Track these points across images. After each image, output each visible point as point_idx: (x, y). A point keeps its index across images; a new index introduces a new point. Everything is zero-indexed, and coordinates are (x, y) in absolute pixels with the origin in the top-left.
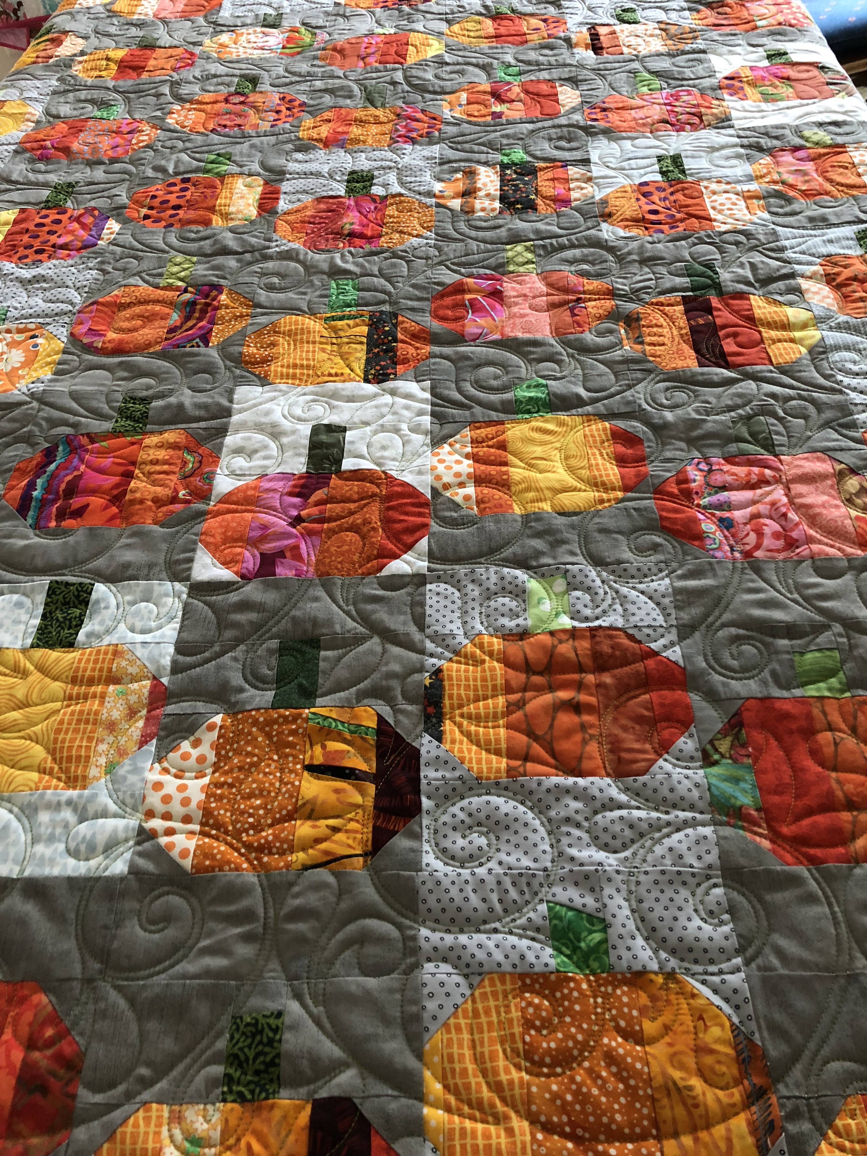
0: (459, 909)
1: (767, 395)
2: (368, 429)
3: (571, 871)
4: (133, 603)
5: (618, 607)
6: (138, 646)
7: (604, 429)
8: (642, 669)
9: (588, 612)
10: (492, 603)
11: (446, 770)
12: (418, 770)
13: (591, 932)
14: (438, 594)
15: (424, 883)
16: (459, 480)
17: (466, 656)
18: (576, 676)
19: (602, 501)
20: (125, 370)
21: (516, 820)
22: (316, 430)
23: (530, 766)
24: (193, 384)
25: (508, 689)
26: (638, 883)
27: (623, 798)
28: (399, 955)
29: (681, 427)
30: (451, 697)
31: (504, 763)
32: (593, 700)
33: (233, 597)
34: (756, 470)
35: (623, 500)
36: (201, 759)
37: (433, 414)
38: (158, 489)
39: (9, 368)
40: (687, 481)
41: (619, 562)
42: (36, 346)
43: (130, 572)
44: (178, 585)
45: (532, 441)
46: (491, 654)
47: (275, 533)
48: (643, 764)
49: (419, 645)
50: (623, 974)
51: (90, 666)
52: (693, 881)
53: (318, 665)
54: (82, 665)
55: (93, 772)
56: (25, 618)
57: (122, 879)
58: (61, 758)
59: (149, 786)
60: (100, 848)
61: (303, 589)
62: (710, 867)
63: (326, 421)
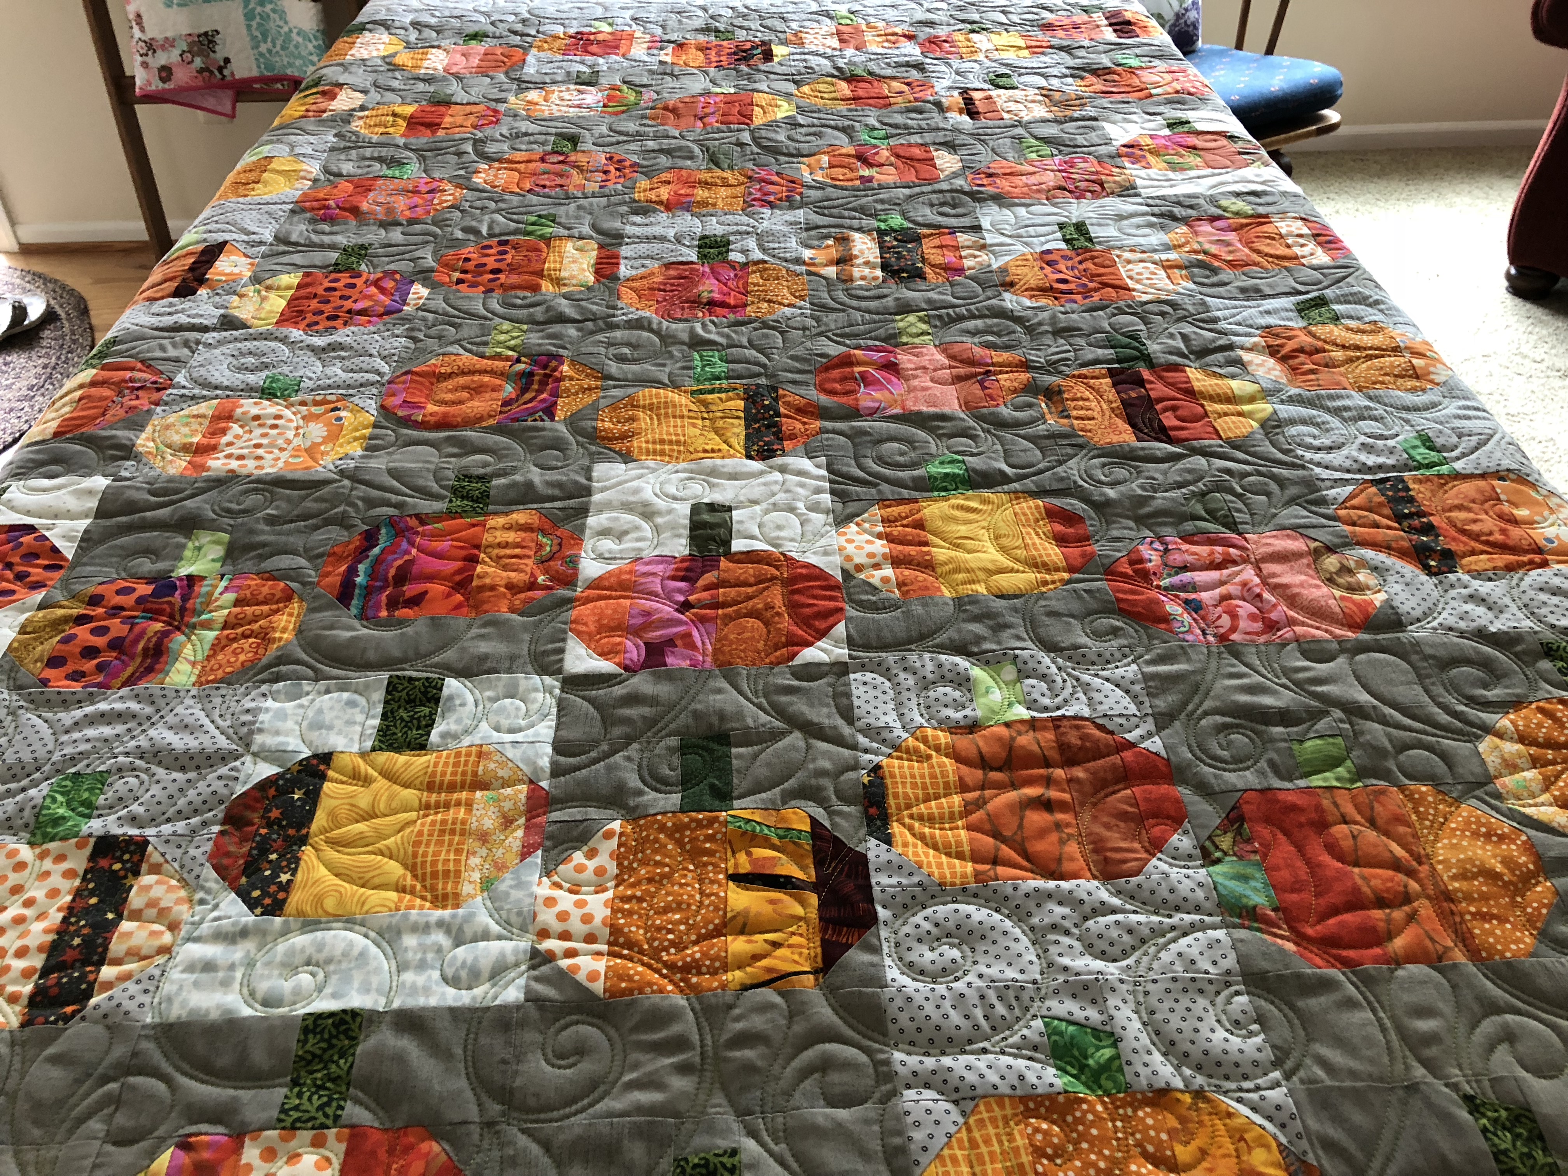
0: (938, 1028)
1: (1219, 470)
2: (758, 508)
3: (1066, 982)
4: (496, 700)
5: (1081, 695)
6: (508, 746)
7: (1038, 507)
8: (1119, 761)
9: (1046, 701)
10: (931, 693)
11: (900, 875)
12: (867, 877)
13: (1098, 1048)
14: (865, 683)
15: (892, 1000)
16: (873, 561)
17: (908, 751)
18: (1042, 771)
19: (1045, 583)
20: (454, 446)
21: (992, 929)
22: (696, 509)
23: (1000, 870)
24: (539, 462)
25: (963, 787)
26: (1146, 993)
27: (1116, 901)
28: (871, 1082)
30: (896, 796)
31: (969, 867)
32: (1066, 796)
34: (1218, 549)
35: (1069, 582)
36: (600, 872)
37: (833, 492)
38: (513, 575)
39: (308, 444)
40: (1141, 561)
41: (1077, 647)
42: (339, 419)
43: (488, 665)
44: (548, 680)
45: (952, 519)
46: (938, 749)
47: (660, 623)
48: (1133, 864)
49: (850, 741)
50: (1143, 1093)
51: (450, 769)
52: (1211, 989)
53: (730, 763)
54: (440, 769)
55: (466, 888)
56: (360, 718)
57: (518, 1007)
58: (424, 874)
59: (540, 901)
60: (486, 974)
61: (701, 681)
62: (1228, 972)
63: (706, 500)
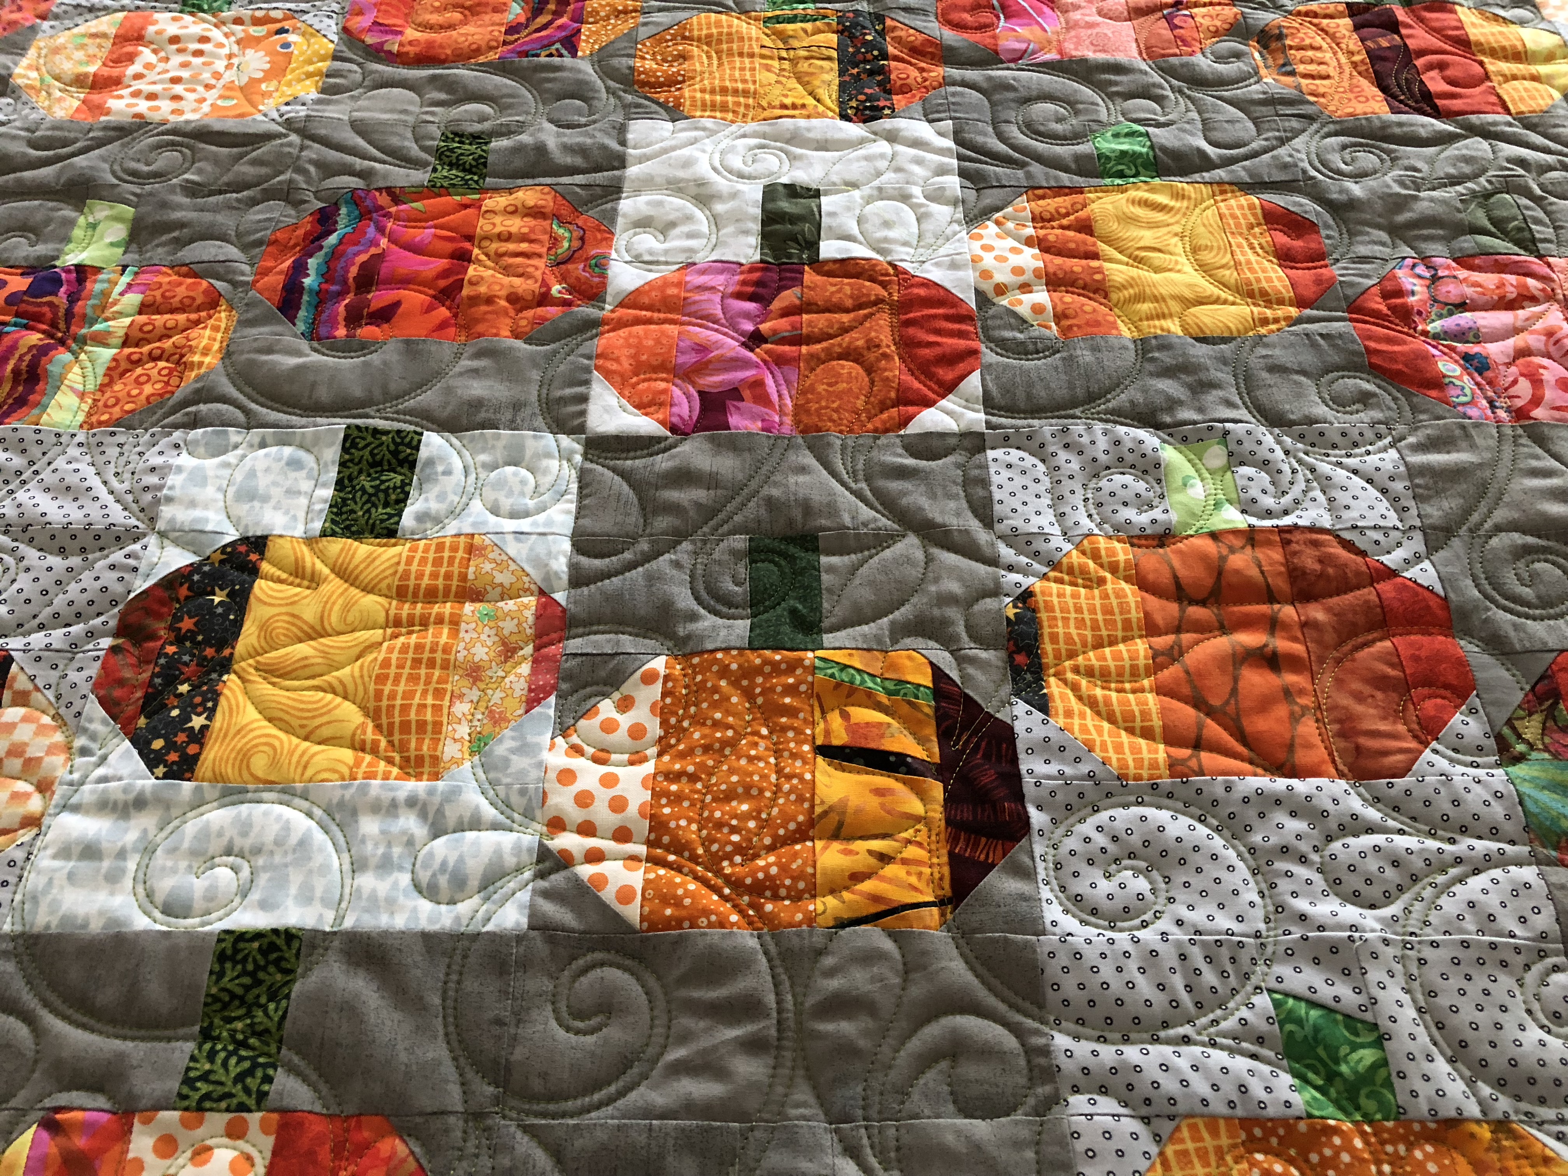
0: (1120, 1002)
1: (1509, 161)
2: (856, 194)
3: (1305, 939)
4: (494, 467)
5: (1318, 494)
6: (509, 538)
7: (1251, 207)
8: (1373, 597)
9: (1269, 502)
10: (1103, 483)
11: (1063, 761)
12: (1014, 760)
13: (1355, 1047)
14: (1009, 466)
15: (1052, 954)
16: (1021, 279)
17: (1071, 571)
18: (1264, 608)
19: (1265, 322)
20: (440, 89)
21: (1196, 849)
22: (770, 192)
23: (1206, 757)
24: (556, 116)
25: (1151, 629)
26: (1422, 962)
27: (1372, 814)
28: (1022, 1081)
29: (1379, 206)
30: (1054, 638)
31: (1161, 752)
32: (1298, 648)
33: (663, 463)
34: (1512, 279)
35: (1299, 321)
36: (636, 732)
37: (963, 173)
38: (517, 281)
39: (244, 80)
40: (1400, 293)
41: (1311, 421)
42: (286, 45)
43: (483, 415)
44: (566, 441)
45: (1133, 220)
46: (1114, 569)
47: (721, 359)
48: (1398, 757)
49: (987, 551)
50: (1422, 1122)
51: (428, 569)
52: (1518, 961)
53: (818, 579)
54: (414, 567)
55: (450, 750)
56: (306, 485)
57: (520, 938)
58: (391, 725)
59: (552, 775)
60: (474, 883)
61: (777, 452)
62: (1543, 936)
63: (785, 180)
